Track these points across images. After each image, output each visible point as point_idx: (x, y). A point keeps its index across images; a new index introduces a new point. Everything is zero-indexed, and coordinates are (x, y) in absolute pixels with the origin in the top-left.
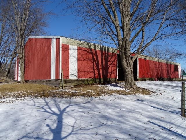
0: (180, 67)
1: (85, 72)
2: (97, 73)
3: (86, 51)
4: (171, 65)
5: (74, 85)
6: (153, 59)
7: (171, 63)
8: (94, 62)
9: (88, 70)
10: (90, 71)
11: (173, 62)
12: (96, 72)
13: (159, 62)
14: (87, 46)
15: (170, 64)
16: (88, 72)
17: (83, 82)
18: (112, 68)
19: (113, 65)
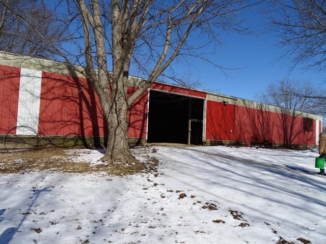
0: (320, 122)
1: (55, 122)
2: (91, 125)
3: (63, 80)
4: (294, 118)
5: (27, 147)
6: (244, 103)
7: (294, 114)
8: (84, 104)
9: (66, 119)
10: (70, 121)
11: (299, 112)
12: (88, 123)
13: (261, 111)
14: (66, 72)
15: (291, 115)
16: (65, 123)
17: (50, 141)
18: (132, 117)
19: (133, 112)
